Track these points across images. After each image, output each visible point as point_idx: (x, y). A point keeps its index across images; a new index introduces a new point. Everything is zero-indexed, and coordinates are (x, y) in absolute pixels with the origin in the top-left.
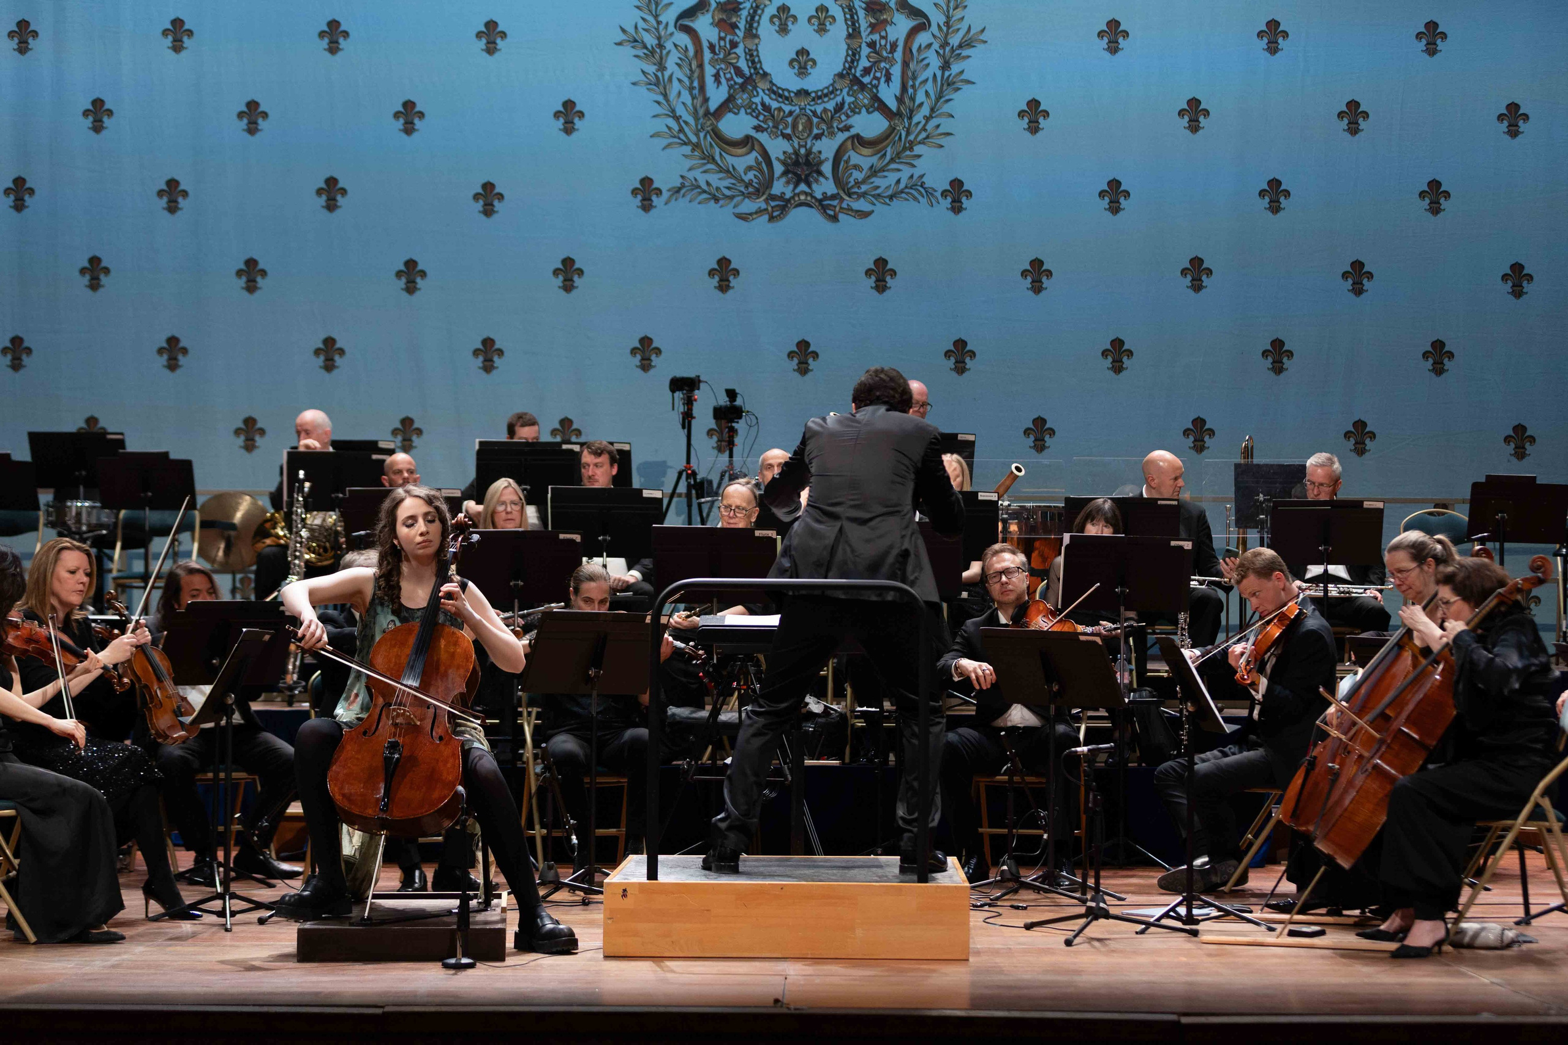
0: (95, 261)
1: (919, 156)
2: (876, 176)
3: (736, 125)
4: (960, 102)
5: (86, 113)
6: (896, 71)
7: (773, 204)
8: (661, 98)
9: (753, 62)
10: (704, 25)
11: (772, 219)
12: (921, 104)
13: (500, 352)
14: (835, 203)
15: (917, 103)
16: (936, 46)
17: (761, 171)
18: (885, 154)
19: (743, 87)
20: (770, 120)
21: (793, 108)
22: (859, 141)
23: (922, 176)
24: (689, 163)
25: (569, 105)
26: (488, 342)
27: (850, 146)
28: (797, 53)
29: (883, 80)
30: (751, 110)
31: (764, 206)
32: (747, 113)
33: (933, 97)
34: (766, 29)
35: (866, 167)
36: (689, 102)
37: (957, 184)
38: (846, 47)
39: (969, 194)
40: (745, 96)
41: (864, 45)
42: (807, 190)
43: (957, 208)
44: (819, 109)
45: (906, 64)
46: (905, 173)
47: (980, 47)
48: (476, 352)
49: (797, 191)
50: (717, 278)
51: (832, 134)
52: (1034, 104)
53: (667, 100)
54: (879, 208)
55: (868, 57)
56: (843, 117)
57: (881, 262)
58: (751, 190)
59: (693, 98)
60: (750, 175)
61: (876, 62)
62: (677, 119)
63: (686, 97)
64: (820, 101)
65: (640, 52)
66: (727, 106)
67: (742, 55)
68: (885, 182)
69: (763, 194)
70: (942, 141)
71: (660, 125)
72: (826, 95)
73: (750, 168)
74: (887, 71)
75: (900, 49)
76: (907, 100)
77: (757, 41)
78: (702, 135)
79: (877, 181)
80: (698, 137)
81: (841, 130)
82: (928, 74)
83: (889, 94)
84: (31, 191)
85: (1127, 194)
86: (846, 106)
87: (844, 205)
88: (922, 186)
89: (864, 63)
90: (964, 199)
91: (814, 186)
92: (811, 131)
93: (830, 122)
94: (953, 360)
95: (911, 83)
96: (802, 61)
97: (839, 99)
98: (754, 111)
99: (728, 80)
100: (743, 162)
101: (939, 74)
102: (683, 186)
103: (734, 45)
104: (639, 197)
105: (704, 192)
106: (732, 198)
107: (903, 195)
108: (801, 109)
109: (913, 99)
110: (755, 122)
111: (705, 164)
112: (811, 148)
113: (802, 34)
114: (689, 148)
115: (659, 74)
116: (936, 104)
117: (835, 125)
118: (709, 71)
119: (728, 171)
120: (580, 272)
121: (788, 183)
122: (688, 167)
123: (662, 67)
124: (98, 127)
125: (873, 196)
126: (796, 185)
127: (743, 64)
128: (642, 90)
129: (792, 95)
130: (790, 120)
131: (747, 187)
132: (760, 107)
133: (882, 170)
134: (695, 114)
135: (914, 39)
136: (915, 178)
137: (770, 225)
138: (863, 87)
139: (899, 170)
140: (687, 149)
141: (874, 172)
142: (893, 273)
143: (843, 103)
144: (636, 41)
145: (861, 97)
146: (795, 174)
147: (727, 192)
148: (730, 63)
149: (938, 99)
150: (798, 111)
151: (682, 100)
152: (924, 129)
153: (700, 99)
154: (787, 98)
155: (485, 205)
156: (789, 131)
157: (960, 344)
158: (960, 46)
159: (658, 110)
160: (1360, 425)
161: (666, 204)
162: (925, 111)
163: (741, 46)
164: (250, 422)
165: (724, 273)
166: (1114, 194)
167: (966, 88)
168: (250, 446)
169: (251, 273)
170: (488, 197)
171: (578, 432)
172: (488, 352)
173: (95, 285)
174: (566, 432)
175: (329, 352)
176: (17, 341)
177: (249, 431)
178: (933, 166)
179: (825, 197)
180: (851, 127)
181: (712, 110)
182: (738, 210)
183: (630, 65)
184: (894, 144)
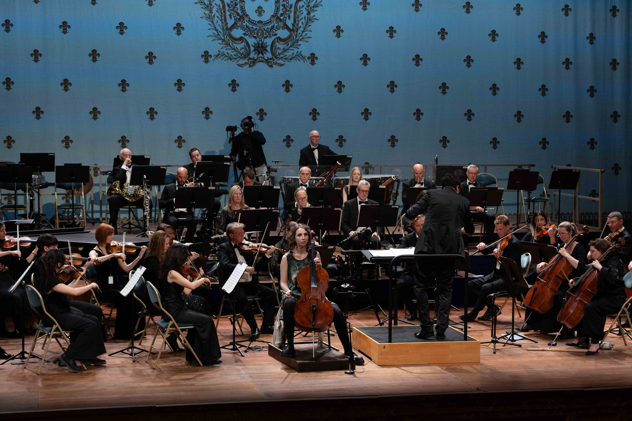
0: (8, 79)
1: (300, 45)
2: (285, 52)
3: (237, 33)
4: (314, 26)
5: (3, 25)
6: (292, 15)
7: (250, 61)
8: (211, 23)
9: (243, 11)
11: (250, 66)
12: (301, 26)
13: (156, 113)
14: (271, 61)
15: (299, 26)
16: (305, 6)
17: (246, 49)
18: (288, 44)
19: (239, 19)
20: (249, 31)
21: (257, 27)
22: (279, 39)
23: (301, 52)
24: (221, 46)
25: (179, 25)
26: (152, 109)
27: (277, 41)
28: (258, 8)
29: (287, 18)
30: (242, 28)
31: (247, 62)
32: (241, 29)
33: (304, 24)
35: (282, 48)
36: (221, 25)
37: (313, 55)
38: (275, 6)
39: (317, 58)
40: (240, 23)
41: (281, 6)
42: (262, 56)
43: (313, 63)
44: (266, 28)
45: (295, 13)
46: (296, 51)
47: (320, 7)
48: (148, 113)
49: (259, 57)
50: (231, 87)
51: (270, 37)
52: (338, 27)
53: (213, 24)
54: (287, 63)
55: (282, 10)
56: (274, 31)
57: (287, 82)
58: (243, 56)
59: (222, 23)
60: (242, 51)
61: (285, 12)
62: (217, 30)
63: (220, 22)
64: (266, 25)
65: (203, 6)
66: (234, 26)
67: (239, 8)
68: (289, 54)
69: (247, 57)
70: (308, 40)
71: (211, 32)
72: (268, 23)
73: (242, 48)
74: (289, 15)
75: (293, 7)
76: (296, 25)
77: (244, 3)
78: (225, 36)
79: (286, 53)
80: (224, 36)
81: (273, 35)
82: (303, 16)
83: (289, 23)
85: (369, 59)
86: (275, 27)
87: (275, 62)
88: (301, 55)
89: (281, 12)
90: (315, 60)
91: (265, 55)
92: (263, 35)
93: (270, 32)
94: (312, 116)
95: (297, 19)
96: (260, 10)
97: (273, 24)
98: (243, 28)
99: (234, 17)
100: (240, 46)
101: (306, 16)
102: (219, 54)
103: (236, 4)
104: (204, 58)
105: (227, 56)
106: (236, 58)
107: (295, 58)
108: (260, 28)
109: (298, 25)
110: (244, 32)
111: (227, 46)
112: (263, 41)
113: (260, 1)
114: (221, 41)
115: (210, 14)
116: (305, 27)
117: (271, 34)
118: (228, 13)
119: (235, 49)
120: (184, 84)
121: (255, 54)
122: (221, 48)
123: (211, 12)
124: (8, 30)
125: (285, 59)
126: (258, 55)
127: (239, 11)
128: (204, 20)
129: (257, 22)
130: (256, 31)
131: (241, 55)
132: (245, 27)
133: (288, 49)
134: (223, 29)
135: (298, 4)
136: (299, 52)
137: (250, 68)
138: (281, 20)
139: (293, 50)
140: (220, 41)
141: (285, 50)
142: (292, 85)
143: (274, 26)
144: (202, 2)
145: (280, 24)
146: (258, 50)
147: (234, 57)
148: (235, 11)
149: (306, 25)
150: (259, 28)
151: (219, 24)
152: (301, 35)
153: (225, 23)
154: (255, 24)
155: (150, 60)
156: (255, 35)
157: (314, 110)
158: (314, 7)
159: (210, 27)
160: (445, 138)
161: (213, 60)
162: (302, 29)
163: (239, 5)
164: (67, 138)
165: (234, 85)
166: (365, 59)
167: (316, 21)
168: (67, 147)
169: (66, 84)
170: (151, 57)
171: (184, 141)
172: (152, 113)
173: (8, 88)
174: (180, 141)
175: (95, 113)
177: (67, 141)
178: (305, 48)
179: (268, 59)
180: (277, 34)
181: (229, 27)
182: (238, 63)
183: (200, 11)
184: (292, 41)
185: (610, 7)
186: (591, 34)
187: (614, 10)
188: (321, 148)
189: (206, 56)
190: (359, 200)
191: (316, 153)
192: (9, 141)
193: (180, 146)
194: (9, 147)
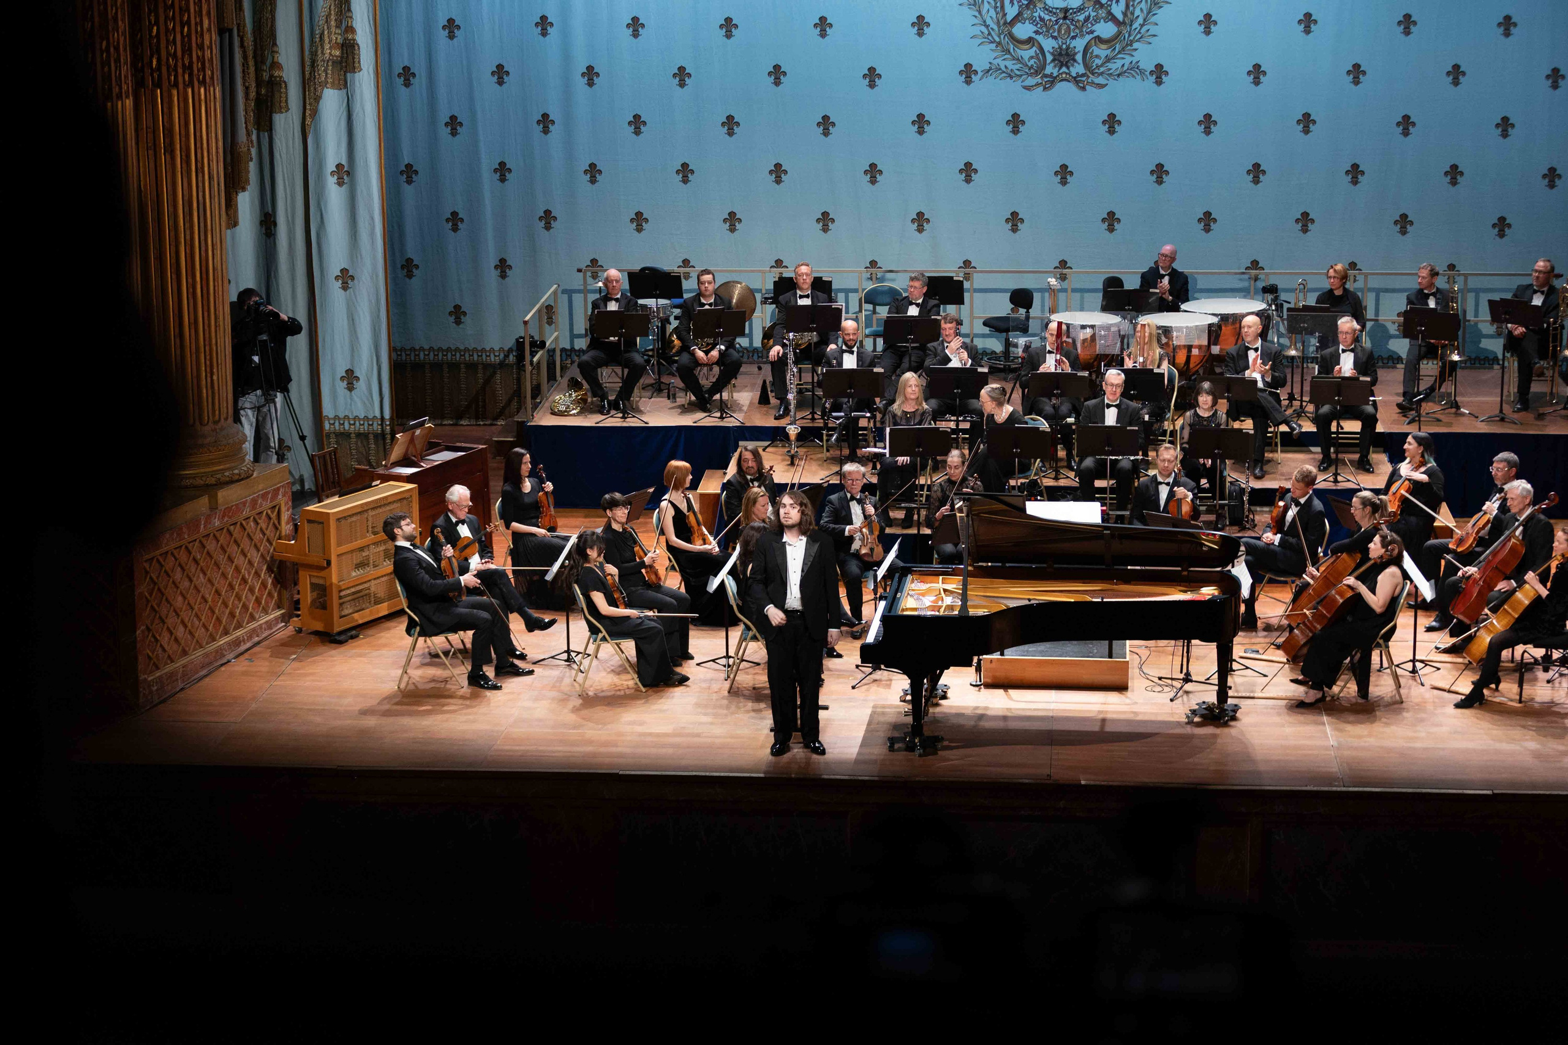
0: (637, 117)
1: (1136, 50)
2: (1109, 62)
3: (1023, 30)
4: (1162, 15)
5: (628, 26)
7: (1046, 80)
8: (977, 14)
11: (1045, 89)
12: (1138, 17)
13: (881, 172)
14: (1084, 79)
15: (1135, 16)
17: (1039, 59)
18: (1115, 48)
19: (1028, 6)
20: (1044, 27)
21: (1059, 20)
22: (1099, 40)
23: (1138, 62)
24: (996, 54)
25: (920, 18)
26: (873, 166)
27: (1093, 43)
29: (1114, 1)
30: (1032, 20)
31: (1040, 81)
32: (1030, 23)
33: (1145, 12)
35: (1103, 57)
36: (994, 16)
37: (1159, 67)
39: (1167, 73)
40: (1029, 12)
42: (1067, 71)
43: (1159, 82)
44: (1074, 20)
46: (1128, 59)
48: (866, 172)
49: (1061, 72)
50: (1011, 126)
51: (1082, 36)
52: (1208, 16)
53: (981, 15)
54: (1111, 82)
56: (1089, 25)
57: (1112, 116)
58: (1032, 71)
59: (997, 13)
60: (1032, 62)
62: (987, 26)
63: (992, 13)
64: (1075, 15)
66: (1017, 18)
68: (1115, 66)
69: (1040, 74)
70: (1151, 40)
71: (977, 30)
72: (1079, 11)
73: (1032, 57)
76: (1129, 14)
78: (1002, 37)
79: (1110, 65)
80: (999, 37)
81: (1087, 33)
83: (1118, 10)
84: (598, 75)
85: (1264, 73)
86: (1091, 18)
87: (1090, 80)
88: (1137, 68)
90: (1163, 77)
91: (1071, 68)
92: (1069, 34)
93: (1082, 28)
94: (1155, 176)
95: (1131, 3)
97: (1087, 13)
98: (1034, 21)
99: (1018, 2)
100: (1027, 53)
102: (990, 69)
104: (964, 76)
105: (1004, 72)
106: (1021, 76)
107: (1126, 74)
108: (1063, 20)
109: (1133, 14)
110: (1035, 29)
111: (1004, 55)
112: (1069, 44)
116: (1147, 17)
117: (1084, 30)
119: (1018, 59)
120: (928, 123)
121: (1055, 66)
122: (993, 57)
124: (636, 34)
125: (1108, 74)
126: (1060, 69)
128: (965, 9)
129: (1058, 11)
130: (1056, 27)
131: (1030, 69)
132: (1038, 19)
133: (1113, 58)
134: (998, 23)
136: (1134, 63)
137: (1044, 93)
138: (1102, 6)
139: (1123, 58)
140: (993, 46)
141: (1108, 59)
142: (1119, 122)
143: (1089, 16)
145: (1101, 12)
146: (1060, 61)
147: (1018, 73)
149: (1148, 13)
150: (1061, 21)
151: (990, 15)
153: (1001, 15)
154: (1055, 13)
155: (870, 81)
156: (1055, 34)
157: (1160, 166)
159: (976, 21)
160: (1404, 216)
161: (980, 80)
162: (1140, 21)
164: (732, 215)
165: (1016, 123)
166: (1257, 73)
167: (1166, 6)
168: (732, 229)
169: (730, 124)
170: (872, 76)
171: (928, 221)
172: (873, 172)
173: (637, 132)
174: (920, 220)
175: (778, 172)
176: (593, 166)
177: (732, 220)
178: (1145, 56)
179: (1078, 75)
180: (1094, 31)
181: (1008, 21)
182: (1023, 84)
184: (1121, 42)
189: (968, 72)
190: (1106, 401)
192: (639, 220)
193: (920, 230)
194: (639, 229)
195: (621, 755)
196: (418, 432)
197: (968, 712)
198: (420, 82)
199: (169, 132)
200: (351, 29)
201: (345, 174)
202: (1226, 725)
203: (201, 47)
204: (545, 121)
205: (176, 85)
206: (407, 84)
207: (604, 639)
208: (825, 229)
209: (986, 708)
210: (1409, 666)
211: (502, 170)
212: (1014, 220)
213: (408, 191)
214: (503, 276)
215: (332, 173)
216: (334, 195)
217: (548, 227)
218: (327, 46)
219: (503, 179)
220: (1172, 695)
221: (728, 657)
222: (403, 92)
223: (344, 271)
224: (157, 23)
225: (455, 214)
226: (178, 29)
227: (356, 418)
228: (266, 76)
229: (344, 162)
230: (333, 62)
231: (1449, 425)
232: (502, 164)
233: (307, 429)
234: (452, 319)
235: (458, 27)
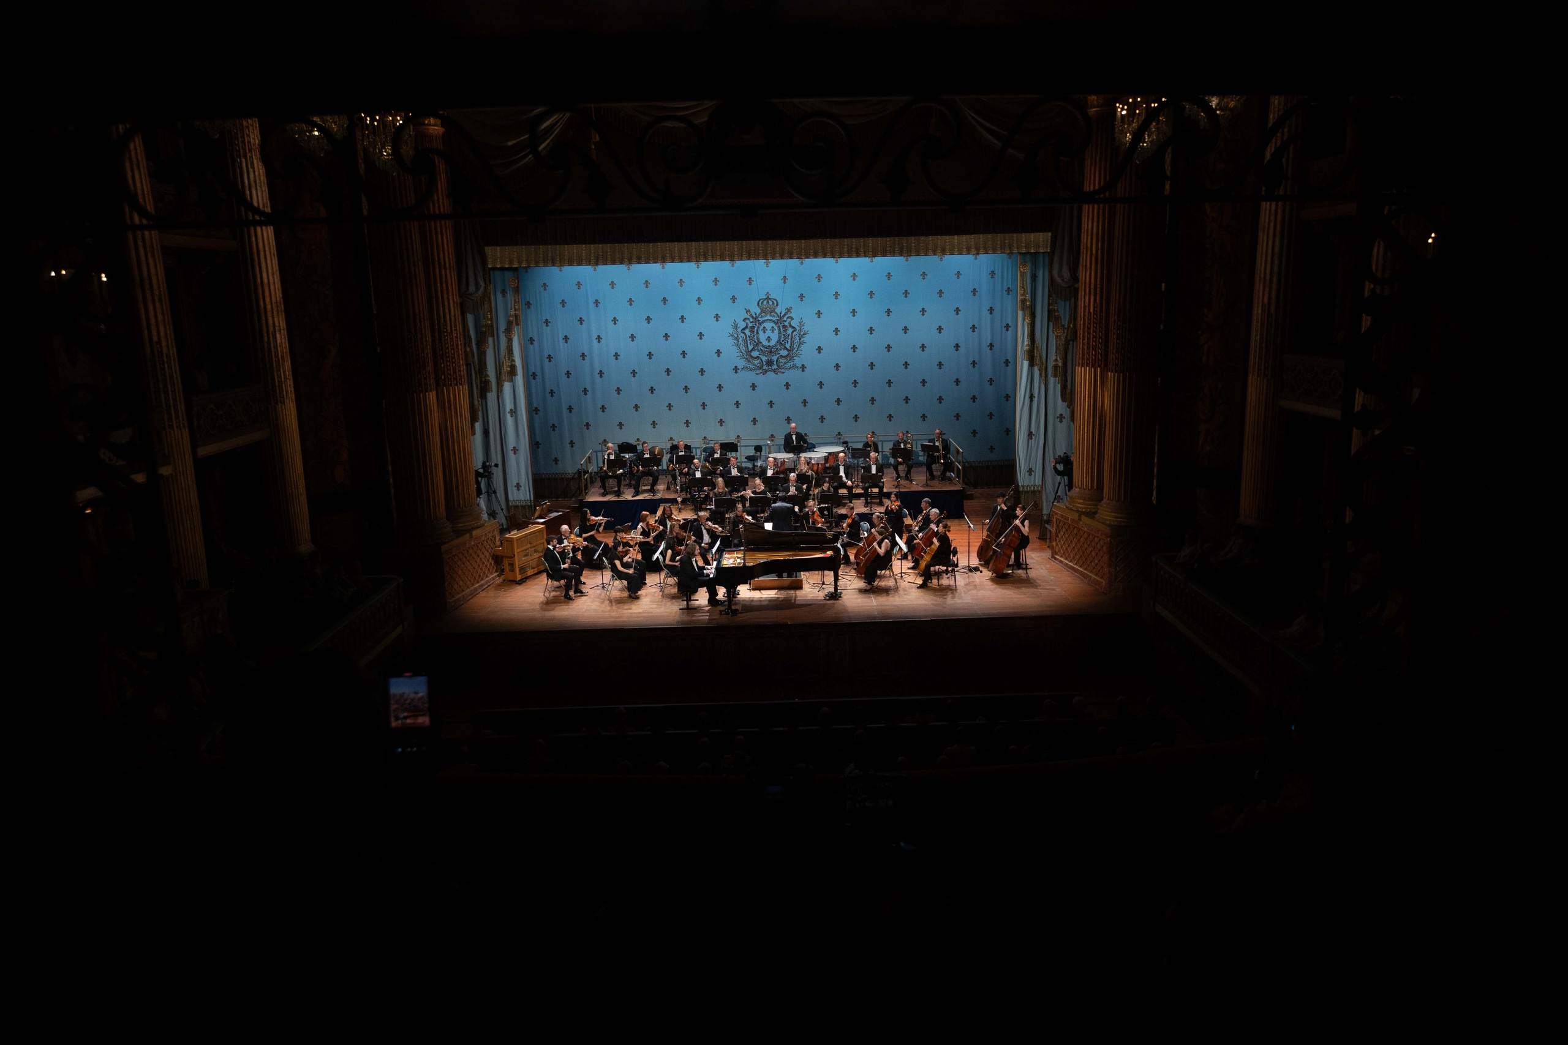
0: (618, 388)
1: (795, 359)
3: (755, 354)
4: (803, 347)
5: (614, 356)
6: (789, 341)
7: (764, 371)
8: (738, 348)
9: (758, 340)
10: (747, 332)
11: (763, 374)
13: (706, 405)
14: (777, 370)
15: (794, 348)
16: (798, 335)
17: (761, 364)
18: (787, 359)
19: (756, 345)
20: (762, 352)
21: (767, 350)
22: (782, 356)
23: (796, 364)
24: (745, 363)
25: (718, 350)
26: (704, 403)
27: (780, 358)
28: (768, 337)
29: (786, 343)
30: (758, 350)
31: (761, 372)
33: (797, 346)
34: (761, 332)
35: (783, 362)
37: (803, 365)
38: (778, 336)
39: (806, 368)
40: (757, 347)
41: (782, 335)
43: (803, 371)
44: (773, 350)
45: (791, 339)
46: (792, 363)
47: (807, 335)
48: (701, 405)
49: (769, 368)
50: (752, 388)
51: (776, 355)
52: (819, 347)
53: (740, 349)
54: (786, 371)
56: (778, 351)
57: (787, 383)
59: (745, 348)
60: (758, 365)
61: (785, 339)
62: (742, 353)
65: (733, 338)
66: (753, 350)
67: (756, 338)
68: (788, 365)
69: (761, 369)
70: (800, 356)
71: (738, 354)
72: (774, 347)
74: (787, 341)
75: (790, 336)
76: (792, 347)
77: (759, 335)
78: (748, 356)
79: (786, 365)
80: (746, 356)
81: (778, 354)
82: (796, 341)
83: (788, 345)
84: (603, 374)
85: (840, 367)
86: (779, 349)
87: (779, 371)
88: (796, 366)
89: (782, 339)
91: (772, 367)
92: (771, 355)
94: (803, 404)
95: (793, 343)
96: (769, 339)
97: (777, 347)
99: (753, 344)
100: (757, 362)
101: (799, 341)
102: (744, 367)
103: (754, 336)
105: (749, 369)
106: (755, 370)
107: (792, 368)
108: (769, 350)
110: (759, 353)
111: (748, 363)
112: (771, 358)
113: (769, 333)
115: (738, 344)
116: (798, 348)
117: (776, 353)
118: (749, 342)
119: (753, 364)
120: (723, 387)
121: (767, 366)
123: (738, 342)
124: (617, 359)
125: (785, 369)
127: (756, 340)
128: (734, 347)
129: (767, 347)
130: (767, 352)
131: (758, 368)
132: (760, 350)
133: (787, 363)
134: (746, 352)
135: (793, 334)
136: (794, 364)
137: (763, 376)
138: (782, 344)
140: (744, 360)
141: (785, 363)
142: (790, 385)
144: (732, 336)
145: (782, 347)
146: (768, 364)
148: (753, 340)
151: (743, 349)
152: (796, 353)
153: (747, 349)
155: (701, 373)
156: (766, 355)
157: (805, 400)
158: (803, 335)
159: (738, 351)
160: (890, 415)
161: (740, 372)
162: (796, 349)
163: (756, 336)
164: (654, 422)
165: (754, 386)
166: (837, 366)
167: (805, 344)
169: (652, 390)
170: (702, 371)
171: (724, 422)
172: (704, 405)
173: (619, 394)
174: (721, 422)
175: (670, 406)
176: (603, 406)
177: (654, 424)
178: (798, 362)
179: (775, 369)
180: (780, 353)
181: (750, 351)
182: (756, 373)
183: (731, 341)
184: (789, 357)
185: (1004, 325)
186: (991, 344)
187: (1007, 326)
188: (797, 434)
189: (736, 369)
191: (794, 437)
192: (621, 425)
193: (721, 425)
194: (621, 428)
195: (624, 621)
196: (544, 506)
197: (747, 599)
198: (539, 378)
199: (449, 402)
200: (514, 361)
201: (513, 412)
202: (837, 599)
203: (460, 371)
204: (585, 391)
205: (451, 385)
206: (534, 379)
207: (616, 579)
208: (687, 426)
209: (753, 598)
210: (900, 575)
211: (570, 409)
212: (754, 421)
213: (536, 417)
214: (572, 446)
215: (509, 413)
216: (510, 420)
217: (588, 428)
218: (505, 367)
219: (570, 412)
220: (818, 589)
221: (660, 583)
222: (533, 382)
223: (514, 448)
224: (443, 363)
225: (553, 425)
226: (451, 365)
227: (521, 500)
228: (483, 380)
229: (513, 408)
230: (508, 372)
231: (908, 488)
232: (570, 406)
233: (504, 506)
234: (554, 462)
235: (552, 358)
